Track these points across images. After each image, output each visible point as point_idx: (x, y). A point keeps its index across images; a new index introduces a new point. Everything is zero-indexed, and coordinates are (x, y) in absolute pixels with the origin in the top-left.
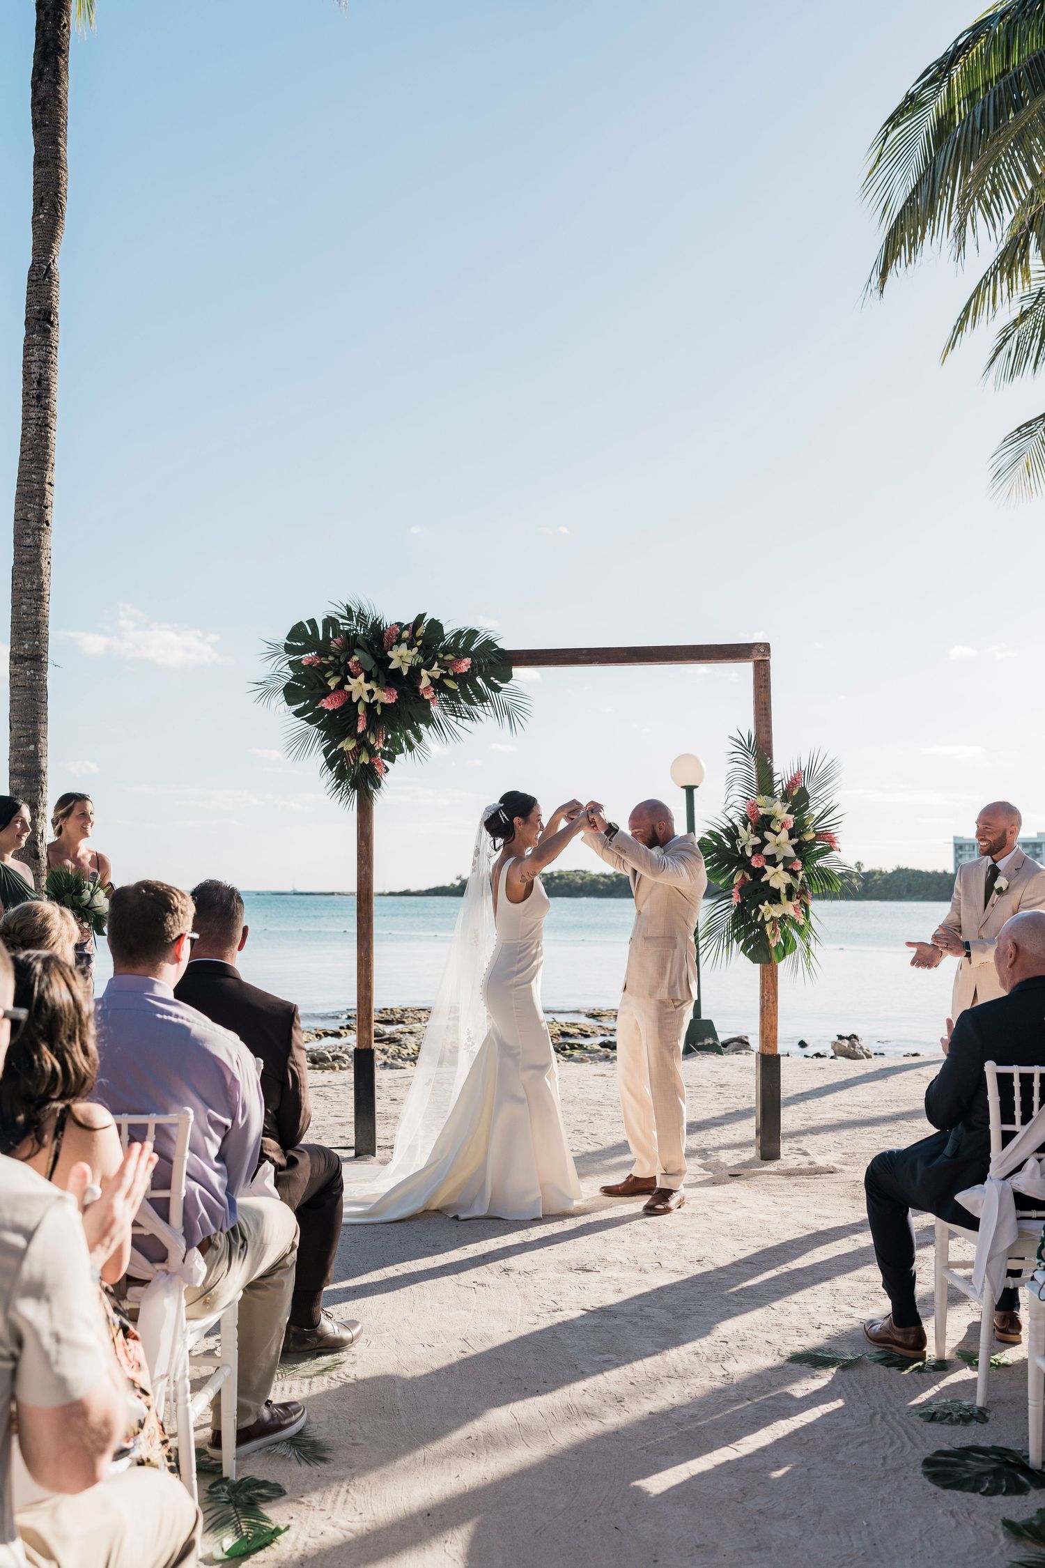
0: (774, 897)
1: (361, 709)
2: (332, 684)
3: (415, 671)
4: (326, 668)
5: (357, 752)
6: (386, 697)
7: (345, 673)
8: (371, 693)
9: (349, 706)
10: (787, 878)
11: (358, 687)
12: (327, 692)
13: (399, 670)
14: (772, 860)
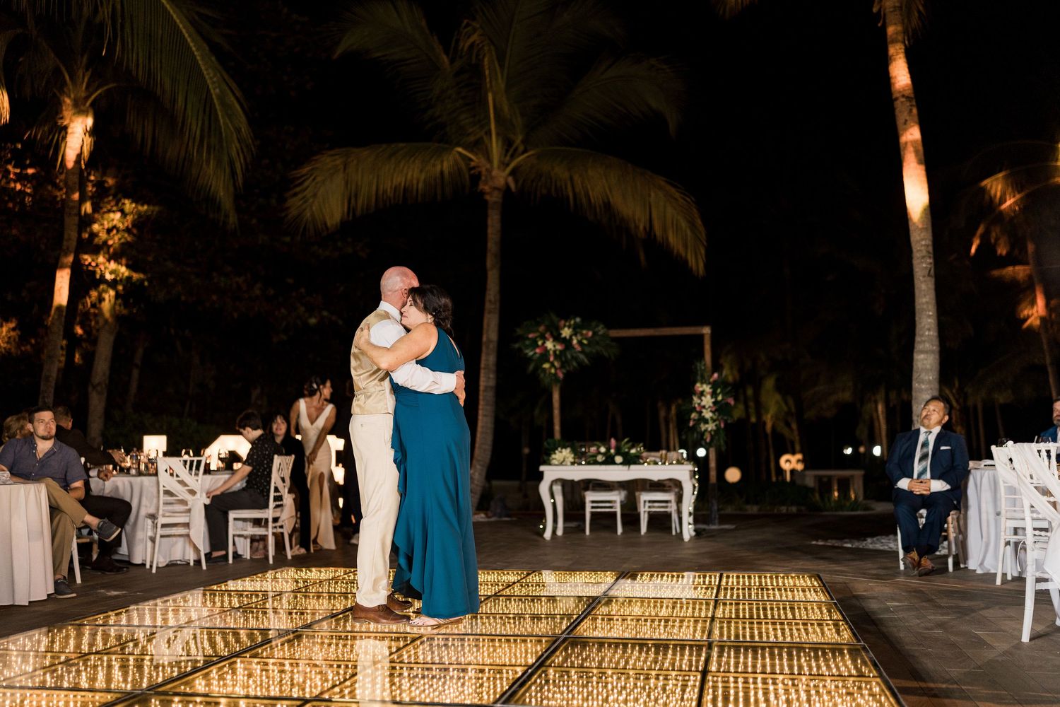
0: (706, 421)
1: (551, 352)
2: (540, 343)
3: (571, 337)
4: (536, 337)
5: (550, 368)
6: (559, 347)
7: (545, 339)
8: (554, 346)
9: (546, 351)
10: (711, 414)
11: (549, 345)
12: (538, 346)
13: (565, 338)
14: (704, 407)
